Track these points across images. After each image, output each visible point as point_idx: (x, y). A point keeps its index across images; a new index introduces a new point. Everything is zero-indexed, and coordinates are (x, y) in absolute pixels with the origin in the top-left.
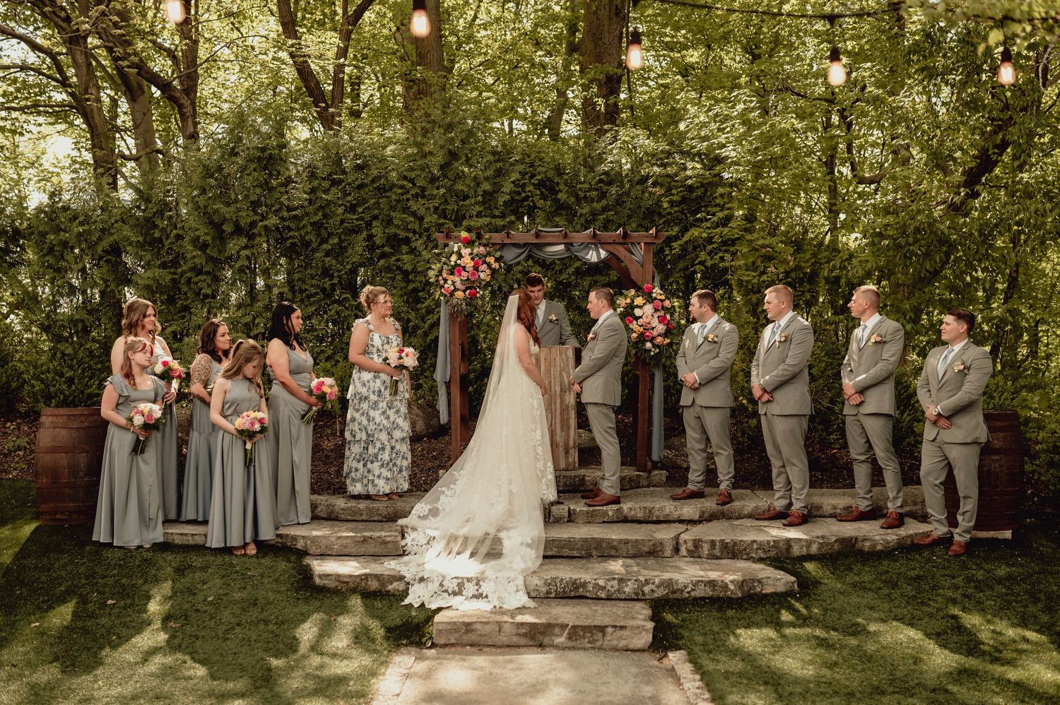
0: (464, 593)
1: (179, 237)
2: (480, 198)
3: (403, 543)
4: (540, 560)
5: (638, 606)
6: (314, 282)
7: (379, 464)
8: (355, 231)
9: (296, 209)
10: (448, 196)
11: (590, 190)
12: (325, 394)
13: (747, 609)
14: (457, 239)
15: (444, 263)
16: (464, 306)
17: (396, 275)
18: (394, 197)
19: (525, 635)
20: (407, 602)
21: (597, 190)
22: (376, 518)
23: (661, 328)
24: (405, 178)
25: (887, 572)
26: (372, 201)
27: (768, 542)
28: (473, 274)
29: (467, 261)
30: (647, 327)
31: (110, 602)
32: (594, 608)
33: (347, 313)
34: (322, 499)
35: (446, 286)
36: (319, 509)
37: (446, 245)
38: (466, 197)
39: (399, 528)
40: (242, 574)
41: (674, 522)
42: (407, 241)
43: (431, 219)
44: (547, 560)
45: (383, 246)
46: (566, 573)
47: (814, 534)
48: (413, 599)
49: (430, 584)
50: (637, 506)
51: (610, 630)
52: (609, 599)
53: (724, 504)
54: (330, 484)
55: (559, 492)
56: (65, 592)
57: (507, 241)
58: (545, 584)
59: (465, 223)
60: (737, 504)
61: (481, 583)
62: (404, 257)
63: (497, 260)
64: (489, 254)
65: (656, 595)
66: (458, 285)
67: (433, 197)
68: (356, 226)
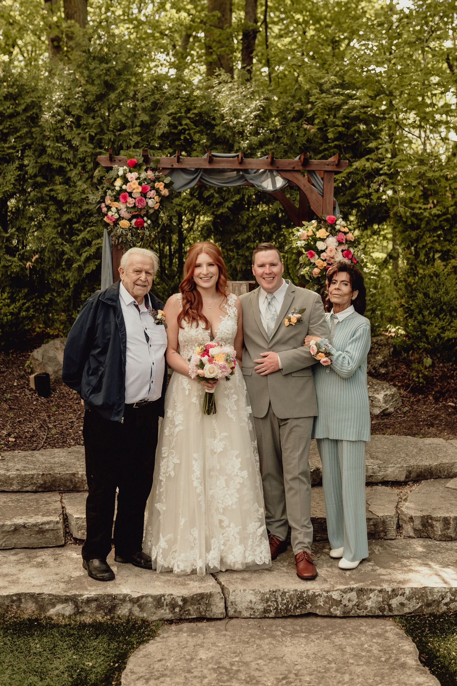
2: (138, 129)
8: (8, 160)
14: (122, 163)
15: (108, 189)
16: (129, 237)
17: (49, 206)
26: (25, 130)
28: (140, 201)
29: (134, 186)
30: (331, 262)
35: (110, 214)
37: (111, 168)
38: (123, 127)
42: (61, 171)
43: (85, 149)
45: (35, 176)
52: (346, 616)
57: (176, 166)
62: (58, 187)
63: (166, 186)
64: (158, 179)
65: (406, 610)
66: (124, 213)
68: (8, 154)
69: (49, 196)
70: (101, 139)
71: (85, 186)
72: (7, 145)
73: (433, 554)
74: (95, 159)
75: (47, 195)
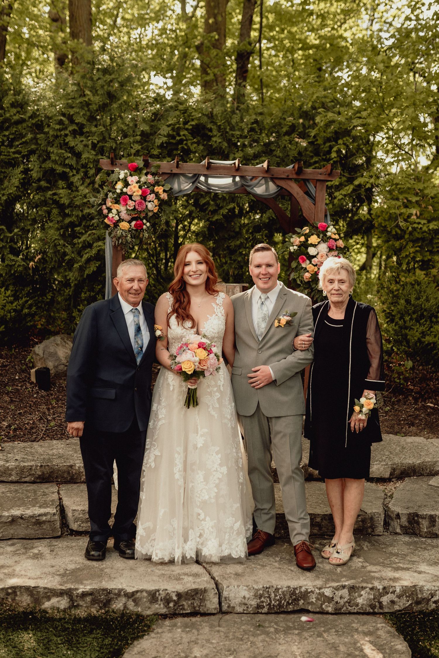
8: (13, 164)
14: (122, 167)
15: (110, 191)
16: (129, 238)
17: (52, 209)
18: (51, 133)
26: (30, 136)
28: (140, 203)
29: (134, 189)
35: (110, 215)
37: (112, 172)
42: (64, 176)
43: (88, 155)
57: (175, 171)
62: (61, 191)
63: (165, 191)
64: (157, 183)
66: (124, 215)
67: (90, 134)
68: (13, 159)
69: (52, 199)
70: (103, 147)
71: (87, 191)
72: (13, 150)
73: (419, 551)
74: (97, 165)
75: (50, 198)
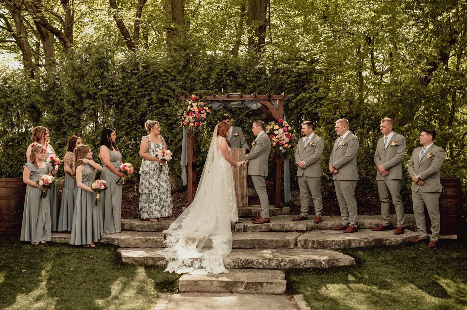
0: (194, 266)
1: (61, 100)
2: (201, 81)
3: (165, 242)
4: (231, 250)
5: (278, 272)
6: (124, 120)
7: (155, 204)
8: (143, 96)
9: (116, 86)
10: (186, 80)
11: (253, 77)
12: (127, 171)
13: (331, 274)
14: (190, 99)
15: (185, 110)
16: (194, 130)
17: (162, 117)
18: (161, 81)
19: (223, 287)
20: (166, 270)
21: (256, 77)
22: (152, 230)
23: (287, 140)
24: (167, 72)
25: (398, 255)
26: (152, 82)
27: (340, 241)
28: (198, 115)
29: (195, 109)
30: (281, 140)
31: (23, 271)
32: (257, 273)
33: (140, 134)
34: (127, 221)
35: (185, 120)
36: (126, 226)
37: (185, 102)
38: (195, 80)
39: (163, 235)
40: (88, 257)
41: (294, 231)
42: (167, 101)
43: (178, 90)
44: (234, 250)
45: (156, 103)
46: (243, 256)
47: (362, 237)
48: (169, 269)
49: (177, 262)
50: (276, 224)
51: (265, 284)
52: (264, 269)
53: (318, 223)
54: (131, 214)
55: (239, 217)
56: (2, 266)
57: (214, 99)
58: (233, 261)
59: (194, 92)
60: (324, 223)
61: (202, 261)
62: (166, 108)
63: (209, 108)
64: (205, 105)
65: (287, 267)
66: (191, 120)
67: (179, 80)
68: (144, 94)
